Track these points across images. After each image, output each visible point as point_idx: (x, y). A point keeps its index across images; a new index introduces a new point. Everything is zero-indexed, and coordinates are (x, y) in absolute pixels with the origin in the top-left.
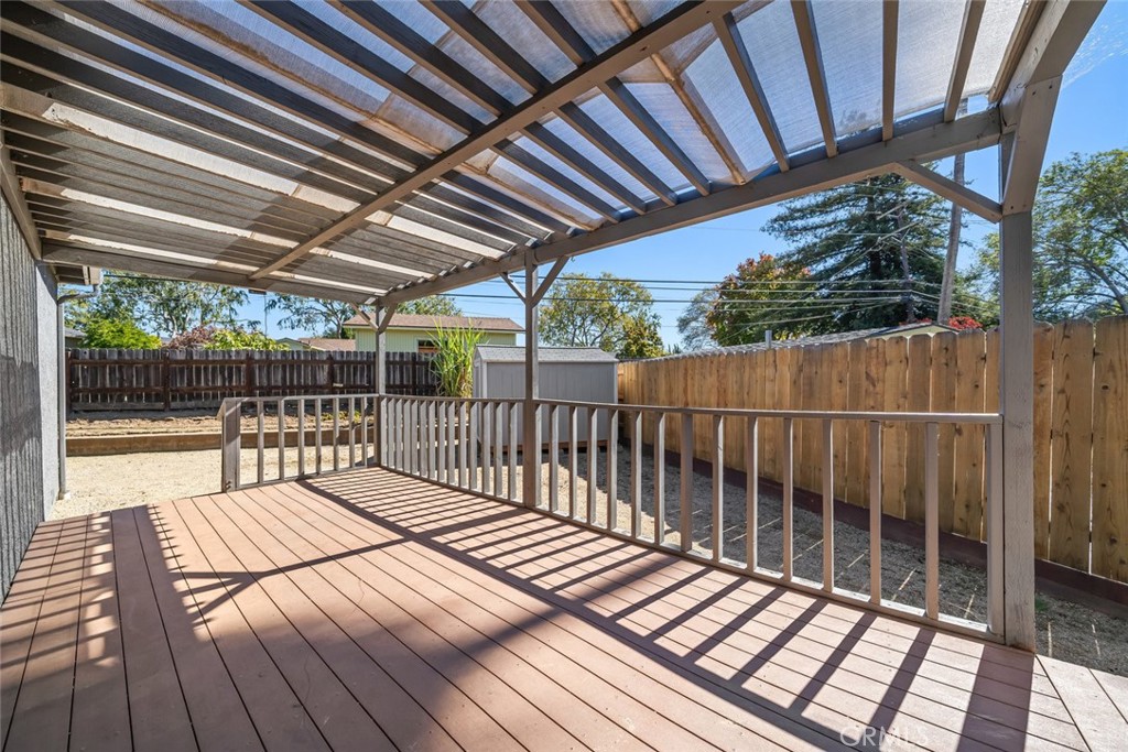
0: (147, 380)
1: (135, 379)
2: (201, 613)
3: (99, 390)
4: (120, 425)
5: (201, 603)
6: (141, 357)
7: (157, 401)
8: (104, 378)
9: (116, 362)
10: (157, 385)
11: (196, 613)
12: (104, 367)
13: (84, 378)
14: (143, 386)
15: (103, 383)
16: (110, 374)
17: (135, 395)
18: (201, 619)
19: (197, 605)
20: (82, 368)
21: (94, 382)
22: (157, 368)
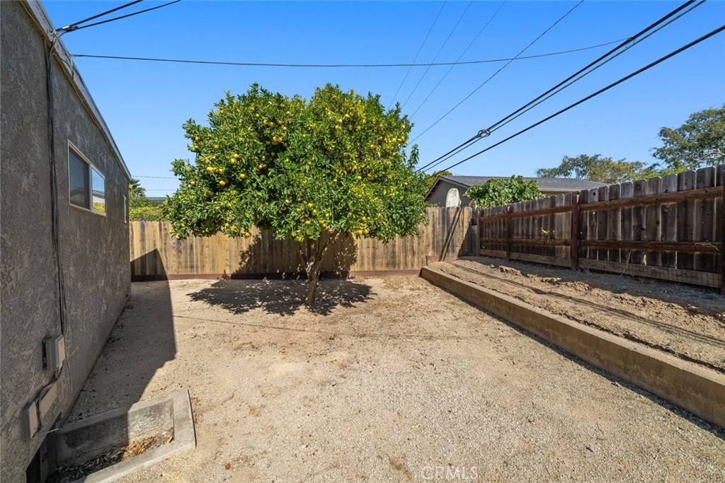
0: (685, 228)
1: (660, 227)
3: (609, 244)
4: (624, 307)
6: (674, 189)
7: (703, 269)
8: (615, 228)
9: (631, 202)
10: (703, 240)
12: (616, 211)
13: (592, 227)
14: (675, 239)
15: (615, 236)
16: (623, 221)
17: (661, 254)
20: (591, 214)
21: (603, 233)
22: (706, 206)
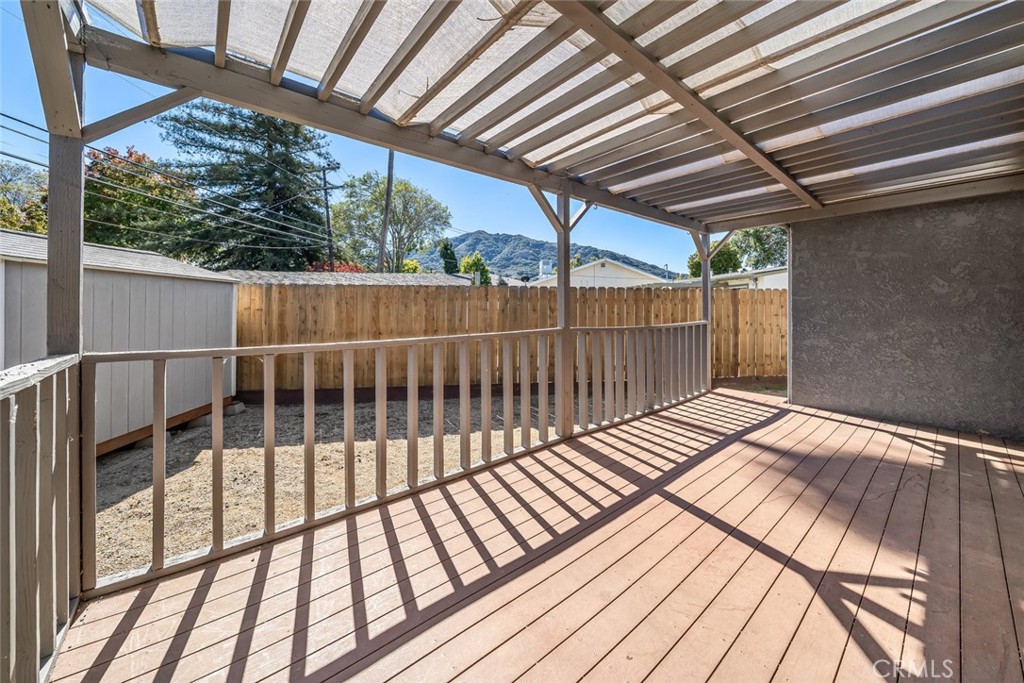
2: (912, 585)
5: (904, 596)
11: (919, 589)
18: (918, 578)
19: (910, 598)
